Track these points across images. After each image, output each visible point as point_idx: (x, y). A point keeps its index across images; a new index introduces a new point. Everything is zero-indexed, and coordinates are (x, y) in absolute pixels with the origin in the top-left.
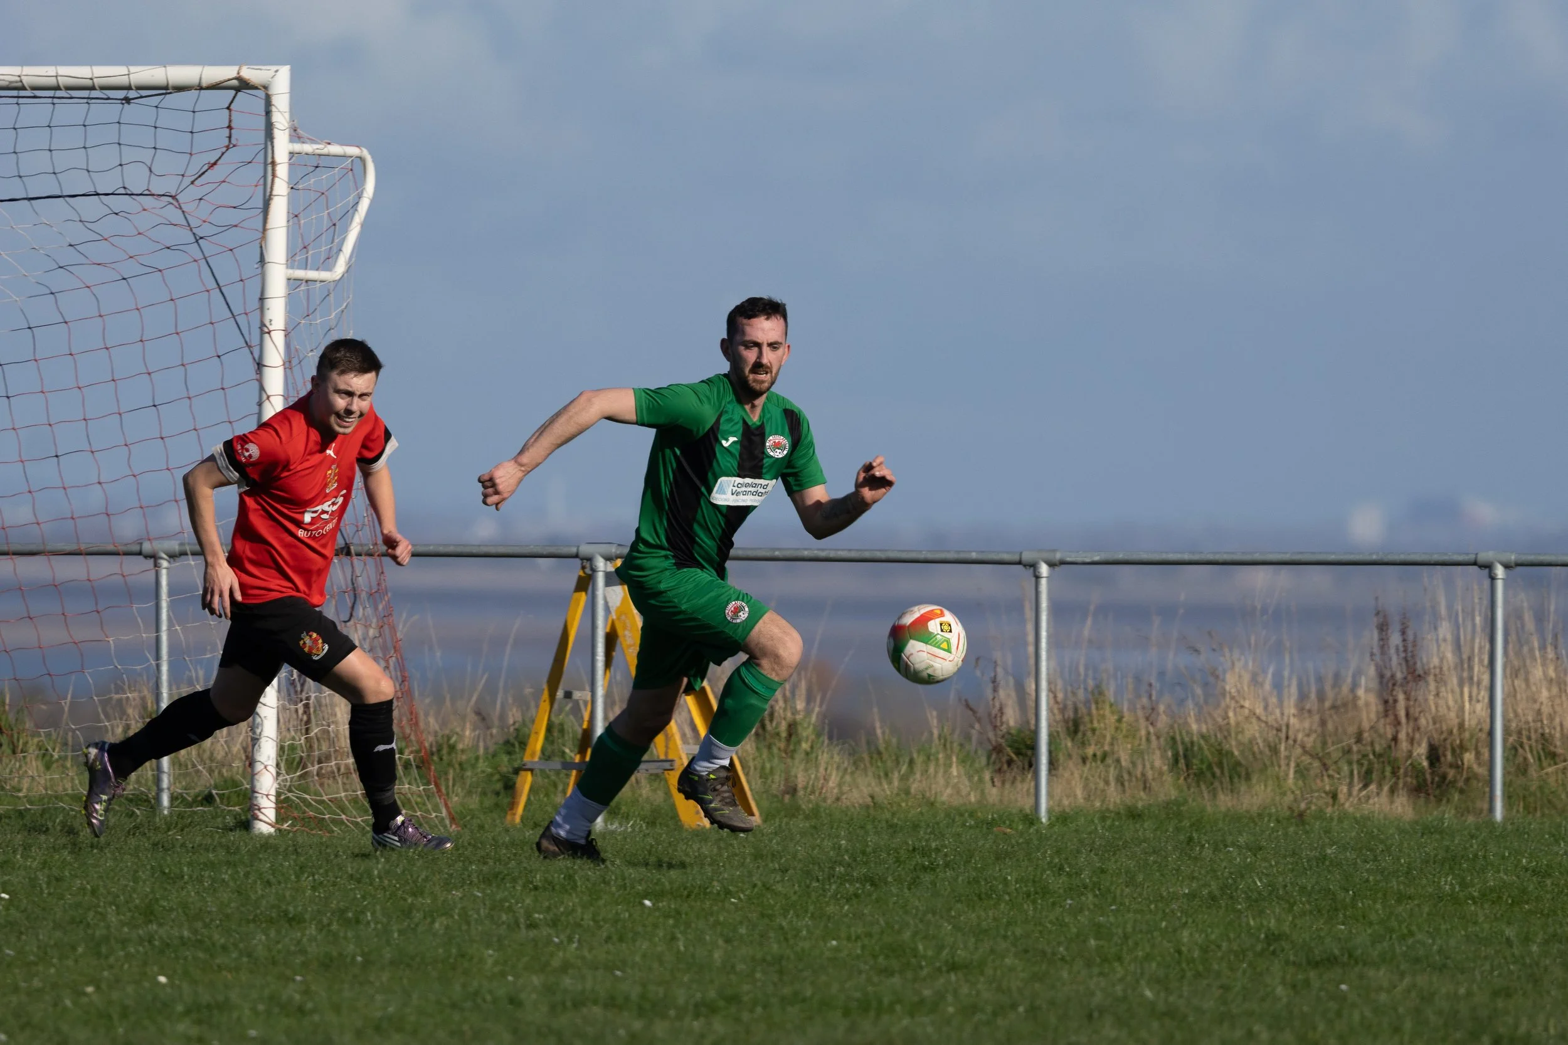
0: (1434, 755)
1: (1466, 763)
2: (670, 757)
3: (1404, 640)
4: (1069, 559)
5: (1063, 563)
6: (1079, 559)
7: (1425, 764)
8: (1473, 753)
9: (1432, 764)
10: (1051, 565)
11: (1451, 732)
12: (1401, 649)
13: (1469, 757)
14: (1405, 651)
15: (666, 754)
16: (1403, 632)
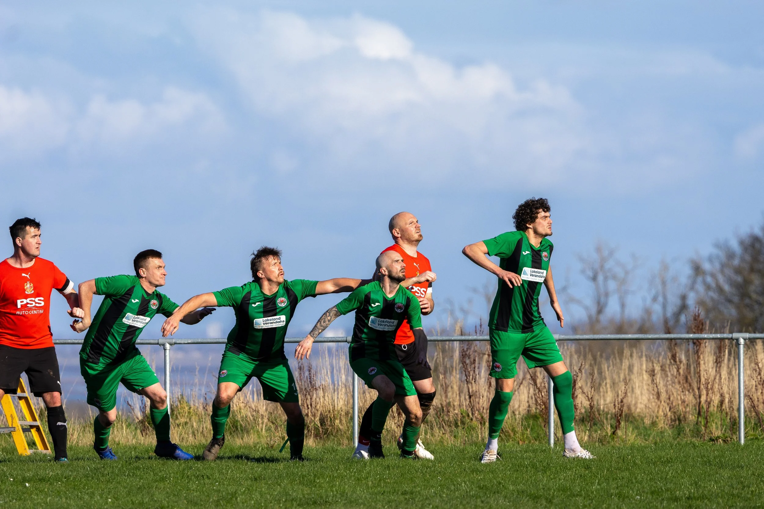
0: (322, 421)
1: (336, 424)
2: (14, 426)
3: (310, 374)
4: (178, 342)
5: (175, 343)
6: (182, 342)
7: (319, 425)
8: (339, 420)
9: (321, 425)
10: (171, 344)
11: (330, 412)
12: (308, 377)
13: (337, 421)
14: (310, 378)
15: (12, 425)
16: (310, 371)
